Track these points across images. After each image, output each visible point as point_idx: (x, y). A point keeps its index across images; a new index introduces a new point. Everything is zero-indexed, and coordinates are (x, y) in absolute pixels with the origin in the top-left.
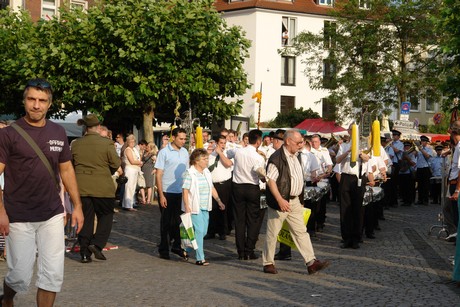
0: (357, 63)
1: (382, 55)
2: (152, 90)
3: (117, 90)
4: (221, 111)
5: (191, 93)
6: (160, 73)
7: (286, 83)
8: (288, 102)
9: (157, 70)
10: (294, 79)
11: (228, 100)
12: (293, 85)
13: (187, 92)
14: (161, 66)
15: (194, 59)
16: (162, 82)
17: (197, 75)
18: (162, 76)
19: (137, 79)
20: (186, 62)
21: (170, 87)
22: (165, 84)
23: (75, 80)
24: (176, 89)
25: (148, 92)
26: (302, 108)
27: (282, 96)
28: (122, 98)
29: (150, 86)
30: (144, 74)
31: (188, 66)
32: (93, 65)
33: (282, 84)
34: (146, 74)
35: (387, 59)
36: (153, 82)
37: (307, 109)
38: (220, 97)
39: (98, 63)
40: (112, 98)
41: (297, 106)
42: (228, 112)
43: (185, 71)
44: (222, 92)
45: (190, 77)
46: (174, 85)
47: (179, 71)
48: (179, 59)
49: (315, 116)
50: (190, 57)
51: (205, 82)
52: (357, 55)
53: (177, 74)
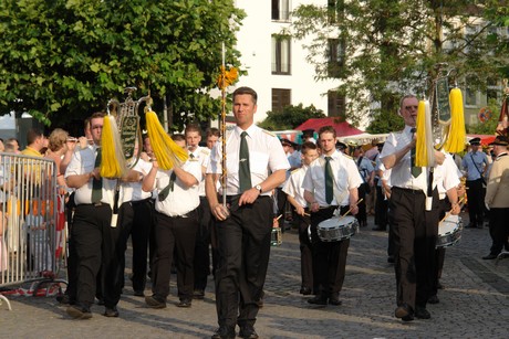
0: (375, 43)
1: (409, 31)
2: (115, 82)
3: (68, 82)
4: (205, 107)
5: (168, 86)
6: (125, 59)
7: (278, 71)
8: (281, 96)
9: (120, 53)
10: (289, 65)
11: (215, 93)
12: (288, 73)
13: (162, 83)
14: (127, 48)
15: (171, 39)
16: (127, 71)
17: (174, 62)
18: (128, 63)
19: (95, 68)
20: (160, 44)
21: (139, 78)
22: (132, 73)
23: (9, 70)
24: (146, 80)
25: (110, 85)
26: (301, 105)
27: (273, 89)
28: (74, 93)
29: (113, 77)
30: (103, 61)
31: (162, 49)
32: (34, 50)
33: (273, 73)
34: (106, 60)
35: (416, 37)
36: (116, 71)
37: (308, 105)
38: (204, 90)
39: (41, 48)
40: (60, 93)
41: (295, 102)
42: (216, 109)
43: (158, 56)
44: (207, 82)
45: (166, 64)
46: (144, 75)
47: (151, 56)
48: (149, 39)
49: (319, 115)
50: (165, 37)
51: (186, 69)
52: (376, 32)
53: (148, 60)
